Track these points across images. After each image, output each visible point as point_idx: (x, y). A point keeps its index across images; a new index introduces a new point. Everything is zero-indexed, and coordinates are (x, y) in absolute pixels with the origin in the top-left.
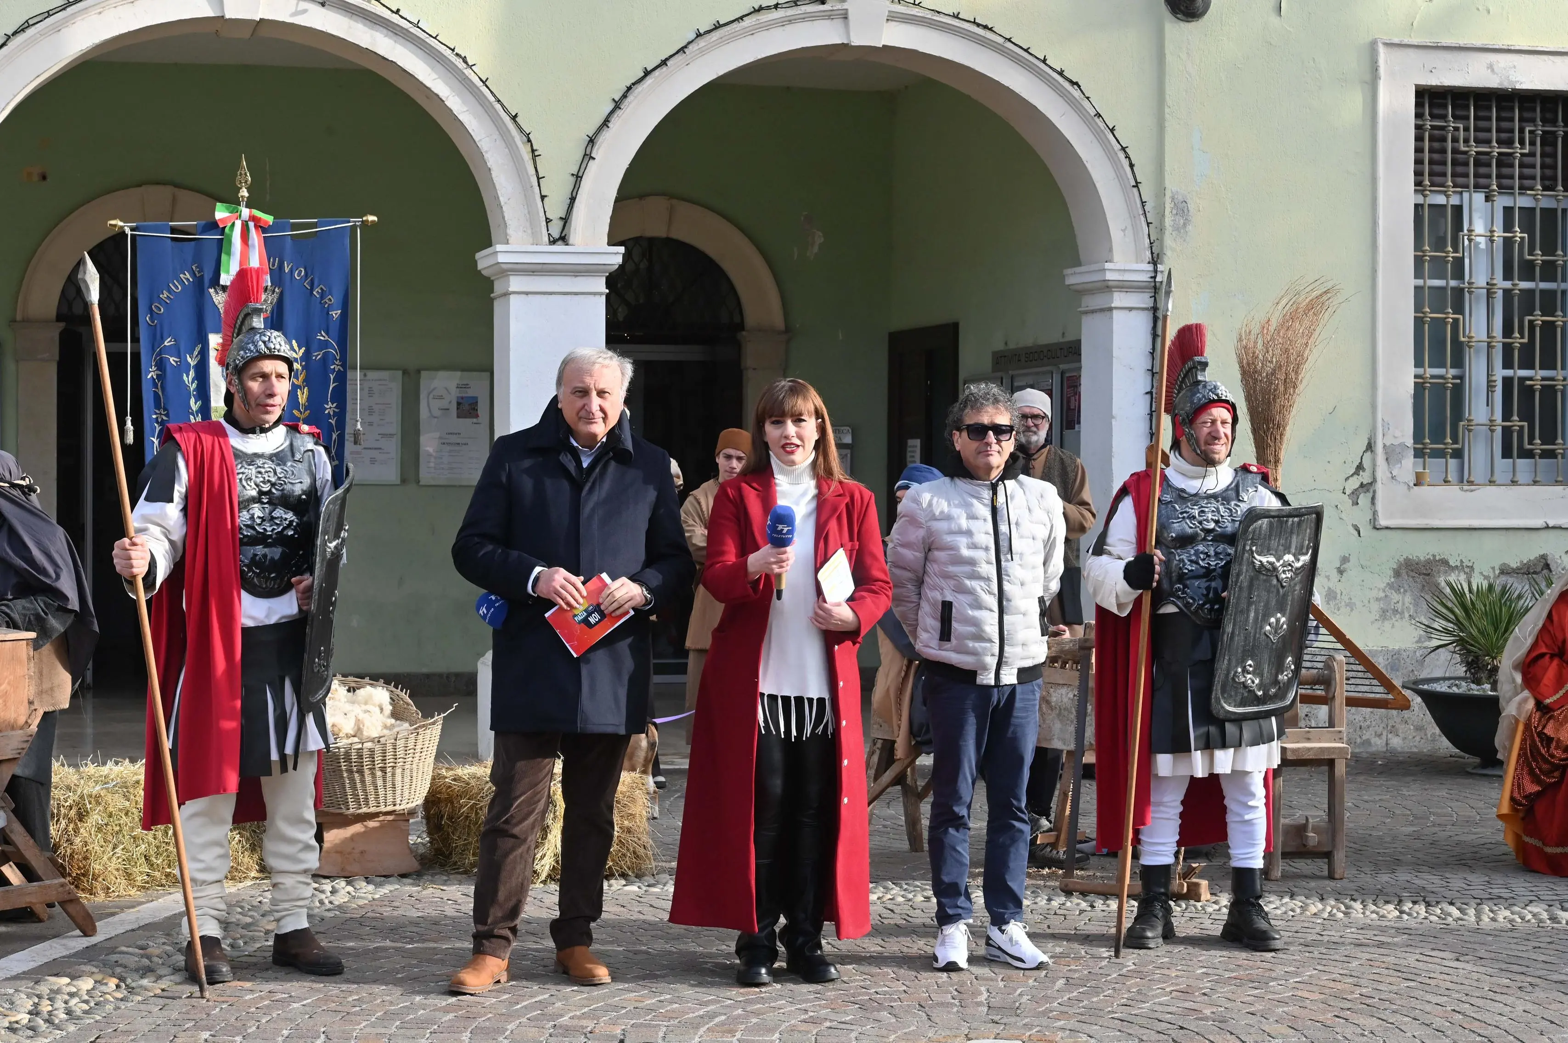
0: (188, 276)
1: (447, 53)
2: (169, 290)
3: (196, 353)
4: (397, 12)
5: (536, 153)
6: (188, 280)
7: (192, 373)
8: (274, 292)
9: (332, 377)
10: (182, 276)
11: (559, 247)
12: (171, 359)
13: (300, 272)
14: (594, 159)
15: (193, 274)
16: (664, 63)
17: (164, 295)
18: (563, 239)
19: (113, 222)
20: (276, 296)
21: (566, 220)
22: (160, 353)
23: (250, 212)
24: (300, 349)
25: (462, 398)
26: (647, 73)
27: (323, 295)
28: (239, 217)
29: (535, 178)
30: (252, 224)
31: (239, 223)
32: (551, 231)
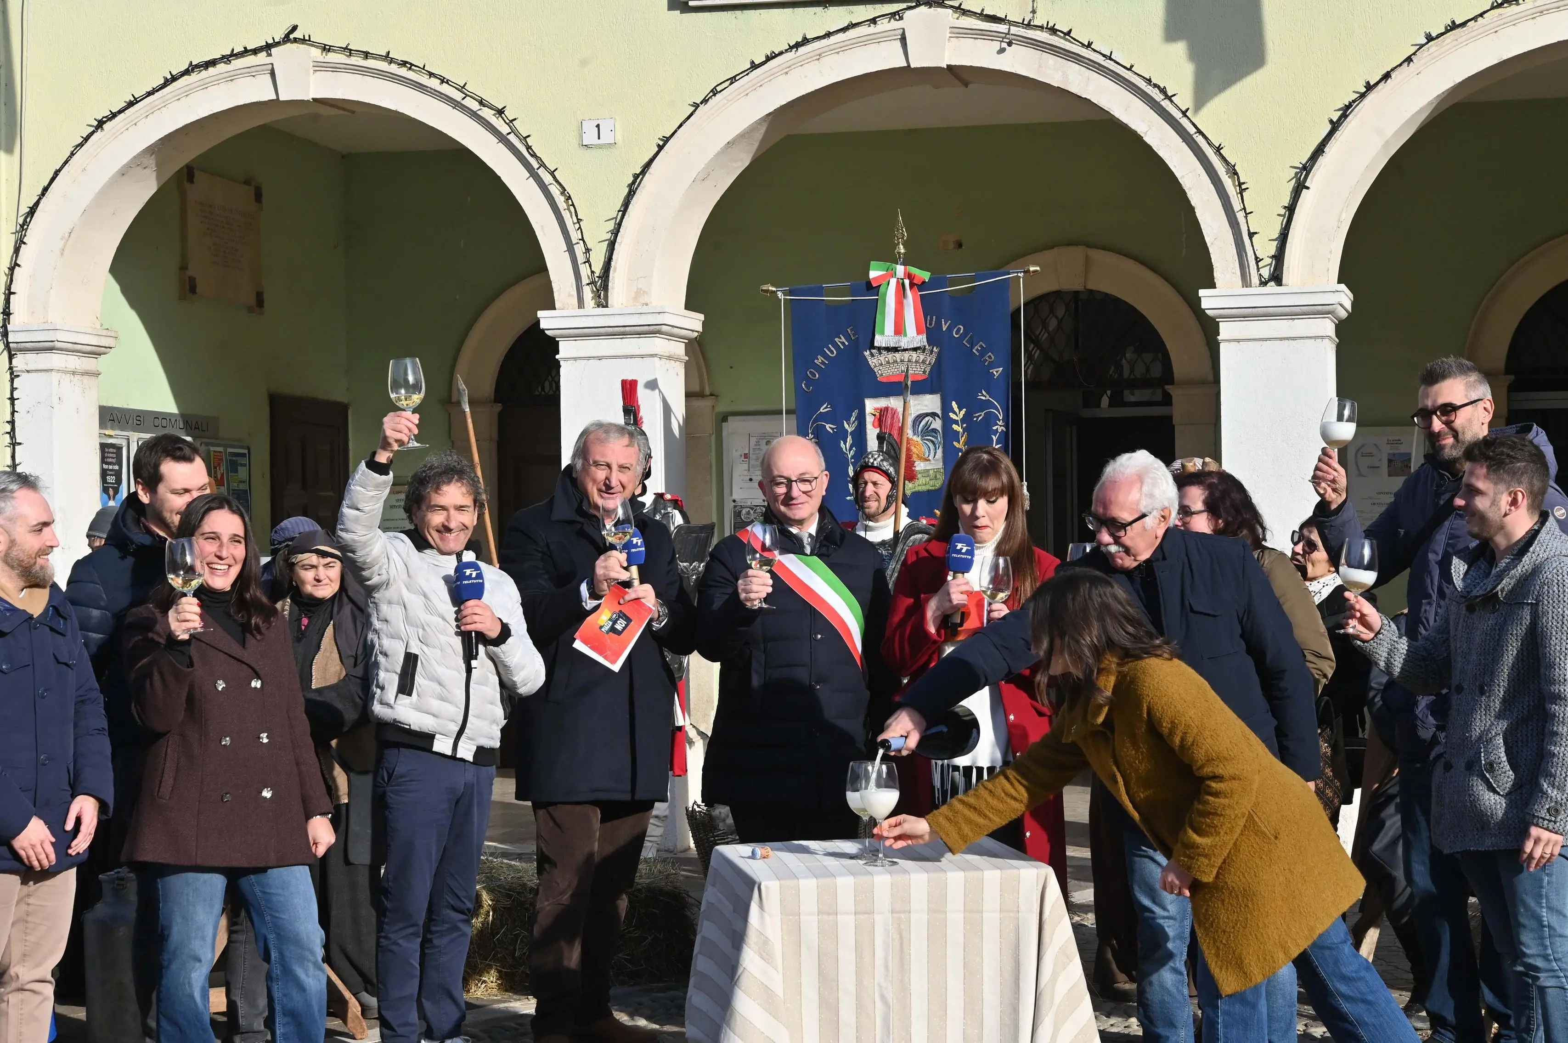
0: (843, 340)
1: (1142, 84)
2: (825, 356)
3: (853, 419)
4: (1089, 45)
5: (1243, 187)
6: (843, 343)
7: (850, 440)
8: (932, 352)
9: (995, 438)
10: (836, 339)
11: (1272, 287)
12: (827, 426)
13: (959, 329)
14: (1308, 188)
15: (848, 337)
16: (1387, 76)
17: (819, 360)
18: (1277, 278)
19: (765, 287)
20: (934, 356)
21: (1279, 257)
22: (816, 420)
23: (905, 269)
24: (960, 410)
25: (1394, 455)
26: (1369, 87)
27: (983, 352)
28: (893, 275)
29: (1242, 213)
30: (907, 282)
31: (893, 282)
32: (1262, 271)
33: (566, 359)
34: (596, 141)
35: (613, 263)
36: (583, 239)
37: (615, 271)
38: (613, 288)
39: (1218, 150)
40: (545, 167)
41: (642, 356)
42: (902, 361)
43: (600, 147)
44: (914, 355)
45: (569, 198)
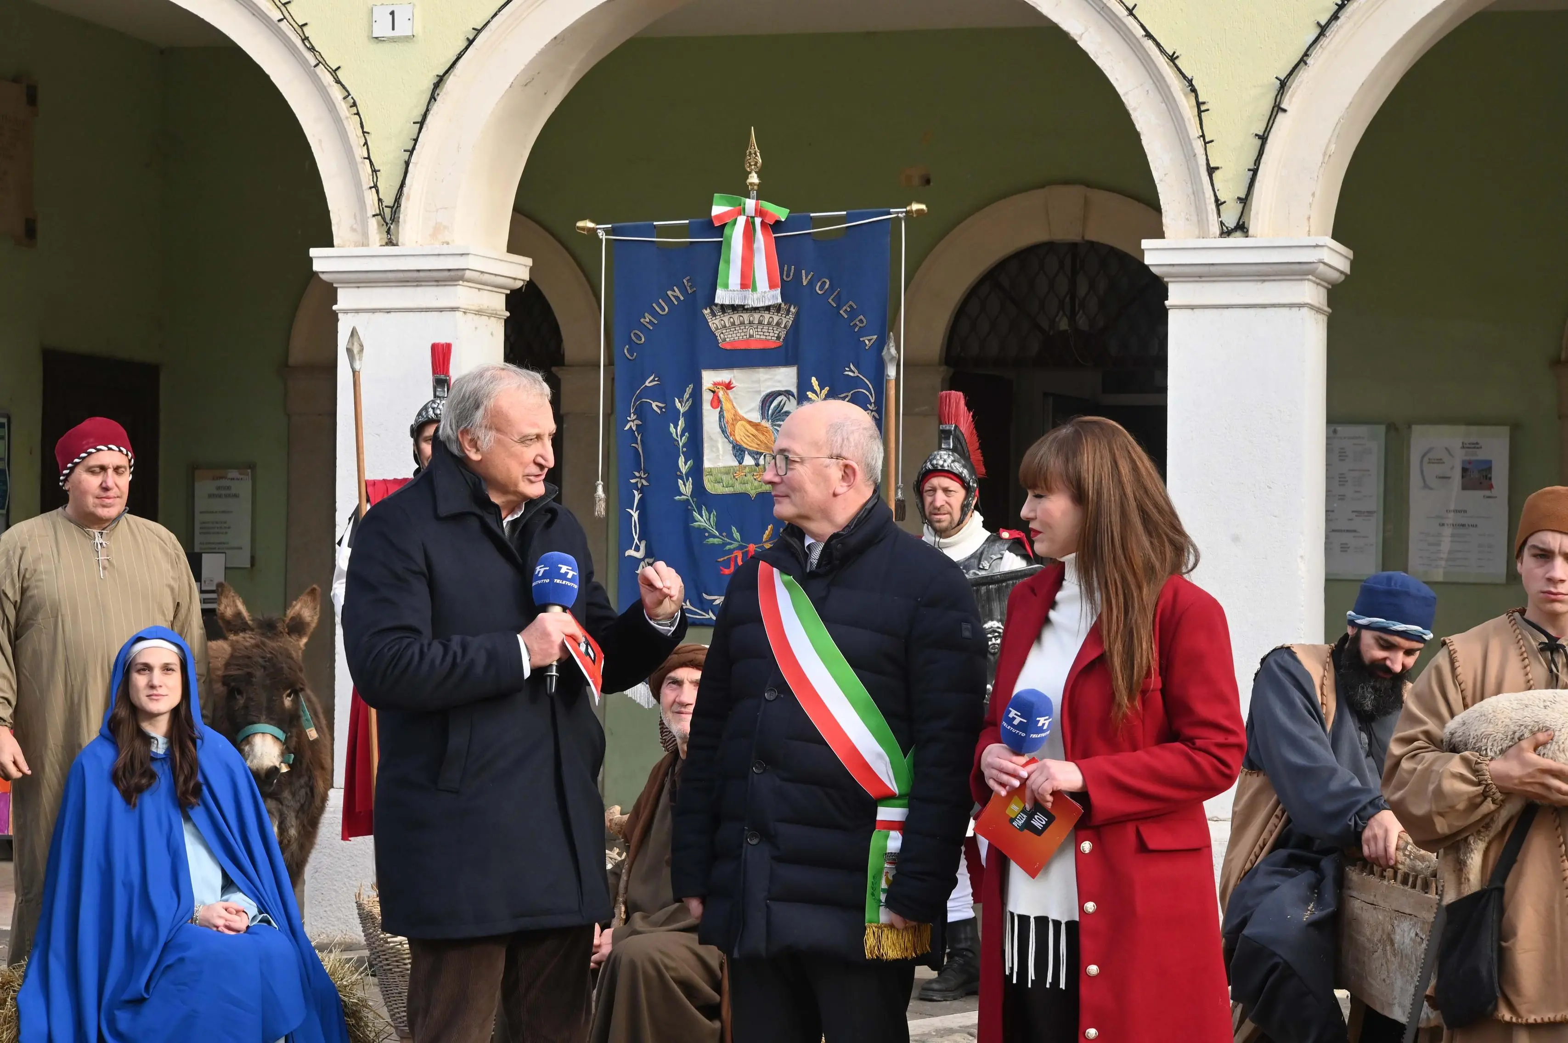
0: (678, 293)
2: (654, 313)
3: (686, 396)
5: (1203, 108)
6: (677, 298)
7: (681, 423)
8: (788, 312)
10: (669, 293)
11: (1236, 241)
12: (654, 405)
13: (824, 283)
14: (1285, 111)
15: (683, 290)
17: (646, 319)
18: (1241, 228)
19: (583, 224)
20: (791, 317)
21: (1245, 201)
22: (639, 397)
23: (757, 205)
24: (822, 389)
25: (1470, 462)
27: (853, 314)
28: (741, 212)
29: (1200, 142)
30: (758, 221)
31: (741, 220)
32: (1224, 218)
33: (346, 311)
34: (390, 33)
35: (405, 190)
36: (369, 158)
37: (408, 199)
38: (405, 221)
39: (1172, 58)
40: (326, 65)
41: (441, 310)
42: (751, 323)
43: (393, 40)
44: (767, 316)
45: (354, 104)
